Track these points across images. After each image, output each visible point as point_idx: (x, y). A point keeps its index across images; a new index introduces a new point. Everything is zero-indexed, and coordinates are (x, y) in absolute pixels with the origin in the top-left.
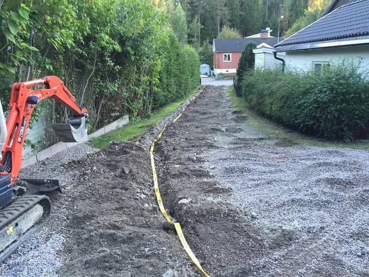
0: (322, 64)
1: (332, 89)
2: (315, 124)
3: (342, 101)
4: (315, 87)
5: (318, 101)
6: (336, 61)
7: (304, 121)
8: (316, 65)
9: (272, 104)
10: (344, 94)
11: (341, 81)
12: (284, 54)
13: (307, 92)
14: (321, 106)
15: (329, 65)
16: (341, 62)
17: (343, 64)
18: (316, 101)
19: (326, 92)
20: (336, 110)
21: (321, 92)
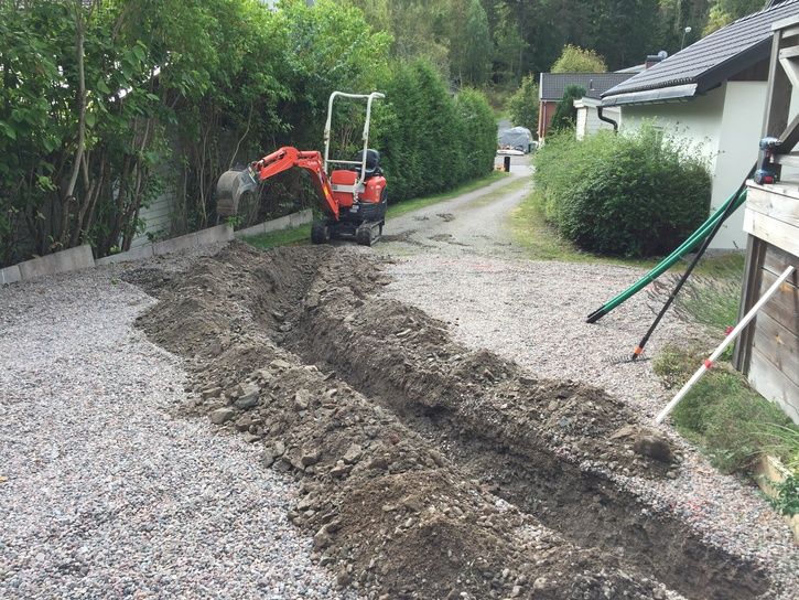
12: (617, 110)
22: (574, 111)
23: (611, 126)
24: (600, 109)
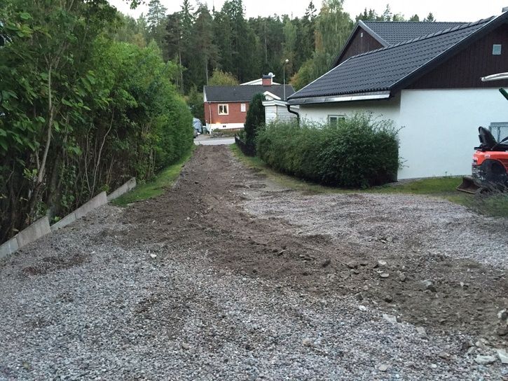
0: (338, 117)
1: (348, 141)
2: (336, 174)
3: (358, 151)
4: (334, 139)
5: (337, 152)
6: (349, 115)
7: (326, 173)
8: (331, 118)
9: (292, 159)
10: (358, 145)
11: (355, 134)
12: (298, 107)
13: (326, 145)
14: (340, 157)
15: (344, 119)
16: (354, 116)
17: (355, 117)
18: (335, 152)
19: (343, 144)
20: (353, 160)
21: (339, 144)
22: (263, 108)
23: (296, 116)
24: (288, 107)
